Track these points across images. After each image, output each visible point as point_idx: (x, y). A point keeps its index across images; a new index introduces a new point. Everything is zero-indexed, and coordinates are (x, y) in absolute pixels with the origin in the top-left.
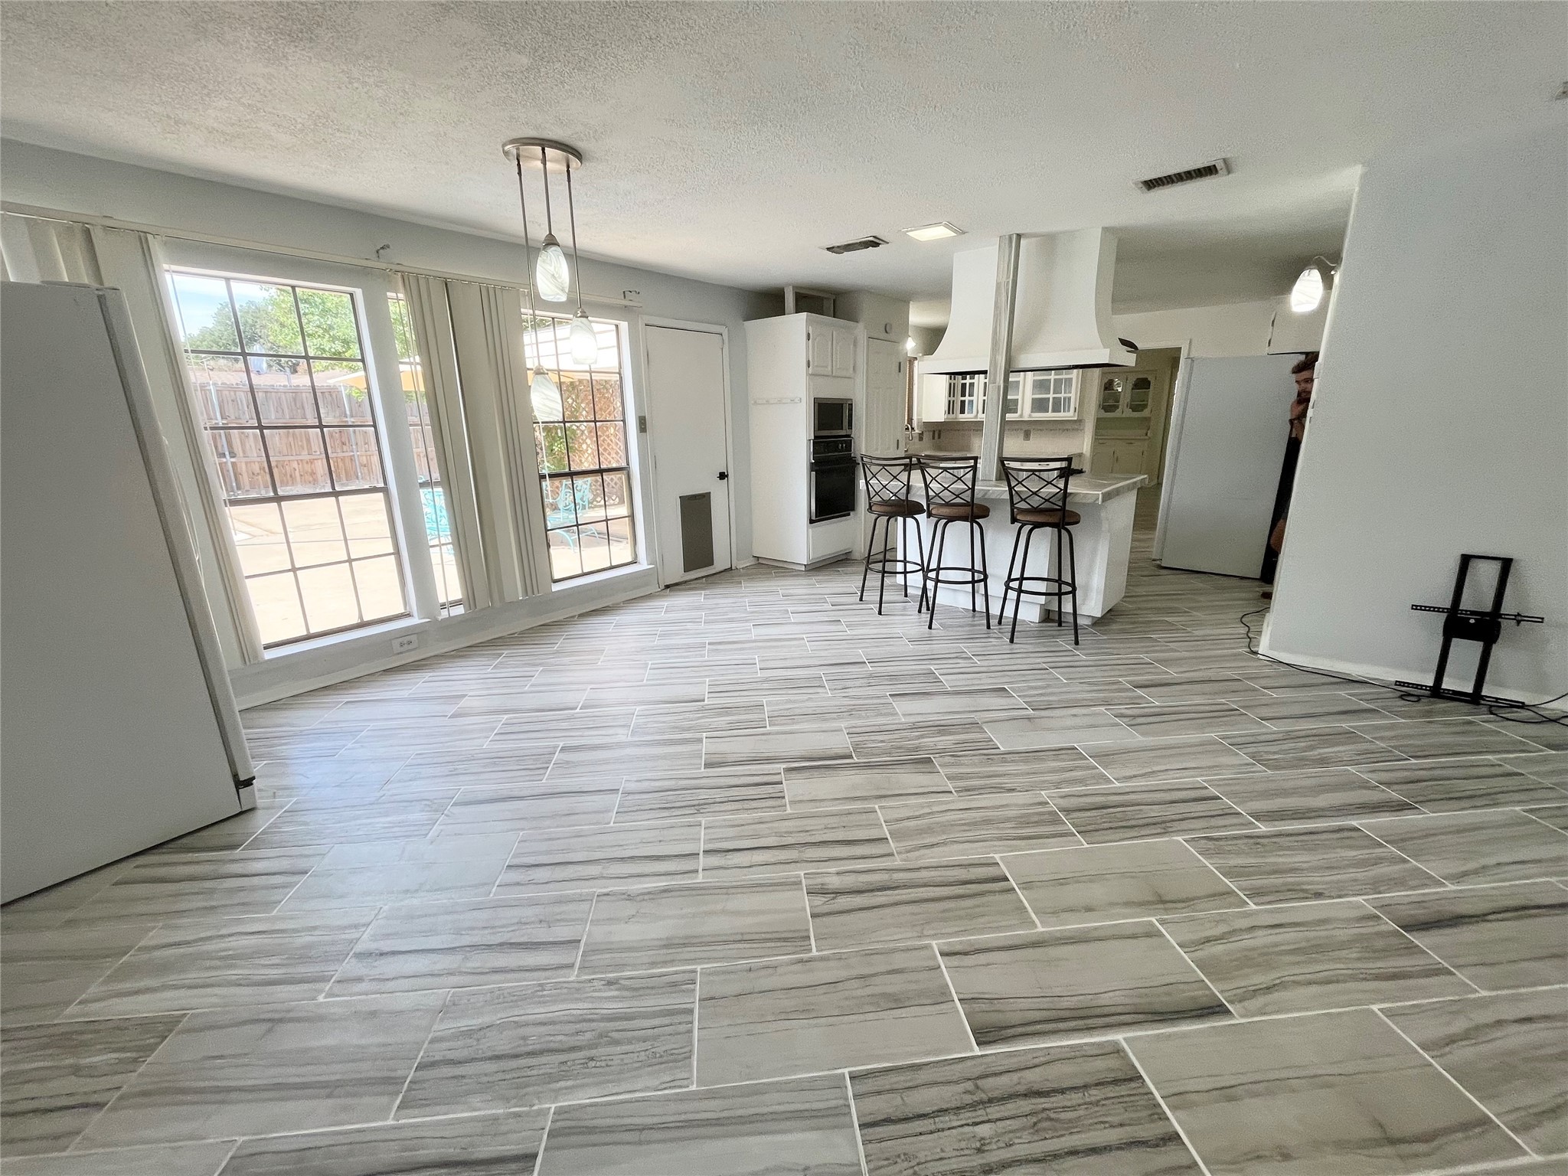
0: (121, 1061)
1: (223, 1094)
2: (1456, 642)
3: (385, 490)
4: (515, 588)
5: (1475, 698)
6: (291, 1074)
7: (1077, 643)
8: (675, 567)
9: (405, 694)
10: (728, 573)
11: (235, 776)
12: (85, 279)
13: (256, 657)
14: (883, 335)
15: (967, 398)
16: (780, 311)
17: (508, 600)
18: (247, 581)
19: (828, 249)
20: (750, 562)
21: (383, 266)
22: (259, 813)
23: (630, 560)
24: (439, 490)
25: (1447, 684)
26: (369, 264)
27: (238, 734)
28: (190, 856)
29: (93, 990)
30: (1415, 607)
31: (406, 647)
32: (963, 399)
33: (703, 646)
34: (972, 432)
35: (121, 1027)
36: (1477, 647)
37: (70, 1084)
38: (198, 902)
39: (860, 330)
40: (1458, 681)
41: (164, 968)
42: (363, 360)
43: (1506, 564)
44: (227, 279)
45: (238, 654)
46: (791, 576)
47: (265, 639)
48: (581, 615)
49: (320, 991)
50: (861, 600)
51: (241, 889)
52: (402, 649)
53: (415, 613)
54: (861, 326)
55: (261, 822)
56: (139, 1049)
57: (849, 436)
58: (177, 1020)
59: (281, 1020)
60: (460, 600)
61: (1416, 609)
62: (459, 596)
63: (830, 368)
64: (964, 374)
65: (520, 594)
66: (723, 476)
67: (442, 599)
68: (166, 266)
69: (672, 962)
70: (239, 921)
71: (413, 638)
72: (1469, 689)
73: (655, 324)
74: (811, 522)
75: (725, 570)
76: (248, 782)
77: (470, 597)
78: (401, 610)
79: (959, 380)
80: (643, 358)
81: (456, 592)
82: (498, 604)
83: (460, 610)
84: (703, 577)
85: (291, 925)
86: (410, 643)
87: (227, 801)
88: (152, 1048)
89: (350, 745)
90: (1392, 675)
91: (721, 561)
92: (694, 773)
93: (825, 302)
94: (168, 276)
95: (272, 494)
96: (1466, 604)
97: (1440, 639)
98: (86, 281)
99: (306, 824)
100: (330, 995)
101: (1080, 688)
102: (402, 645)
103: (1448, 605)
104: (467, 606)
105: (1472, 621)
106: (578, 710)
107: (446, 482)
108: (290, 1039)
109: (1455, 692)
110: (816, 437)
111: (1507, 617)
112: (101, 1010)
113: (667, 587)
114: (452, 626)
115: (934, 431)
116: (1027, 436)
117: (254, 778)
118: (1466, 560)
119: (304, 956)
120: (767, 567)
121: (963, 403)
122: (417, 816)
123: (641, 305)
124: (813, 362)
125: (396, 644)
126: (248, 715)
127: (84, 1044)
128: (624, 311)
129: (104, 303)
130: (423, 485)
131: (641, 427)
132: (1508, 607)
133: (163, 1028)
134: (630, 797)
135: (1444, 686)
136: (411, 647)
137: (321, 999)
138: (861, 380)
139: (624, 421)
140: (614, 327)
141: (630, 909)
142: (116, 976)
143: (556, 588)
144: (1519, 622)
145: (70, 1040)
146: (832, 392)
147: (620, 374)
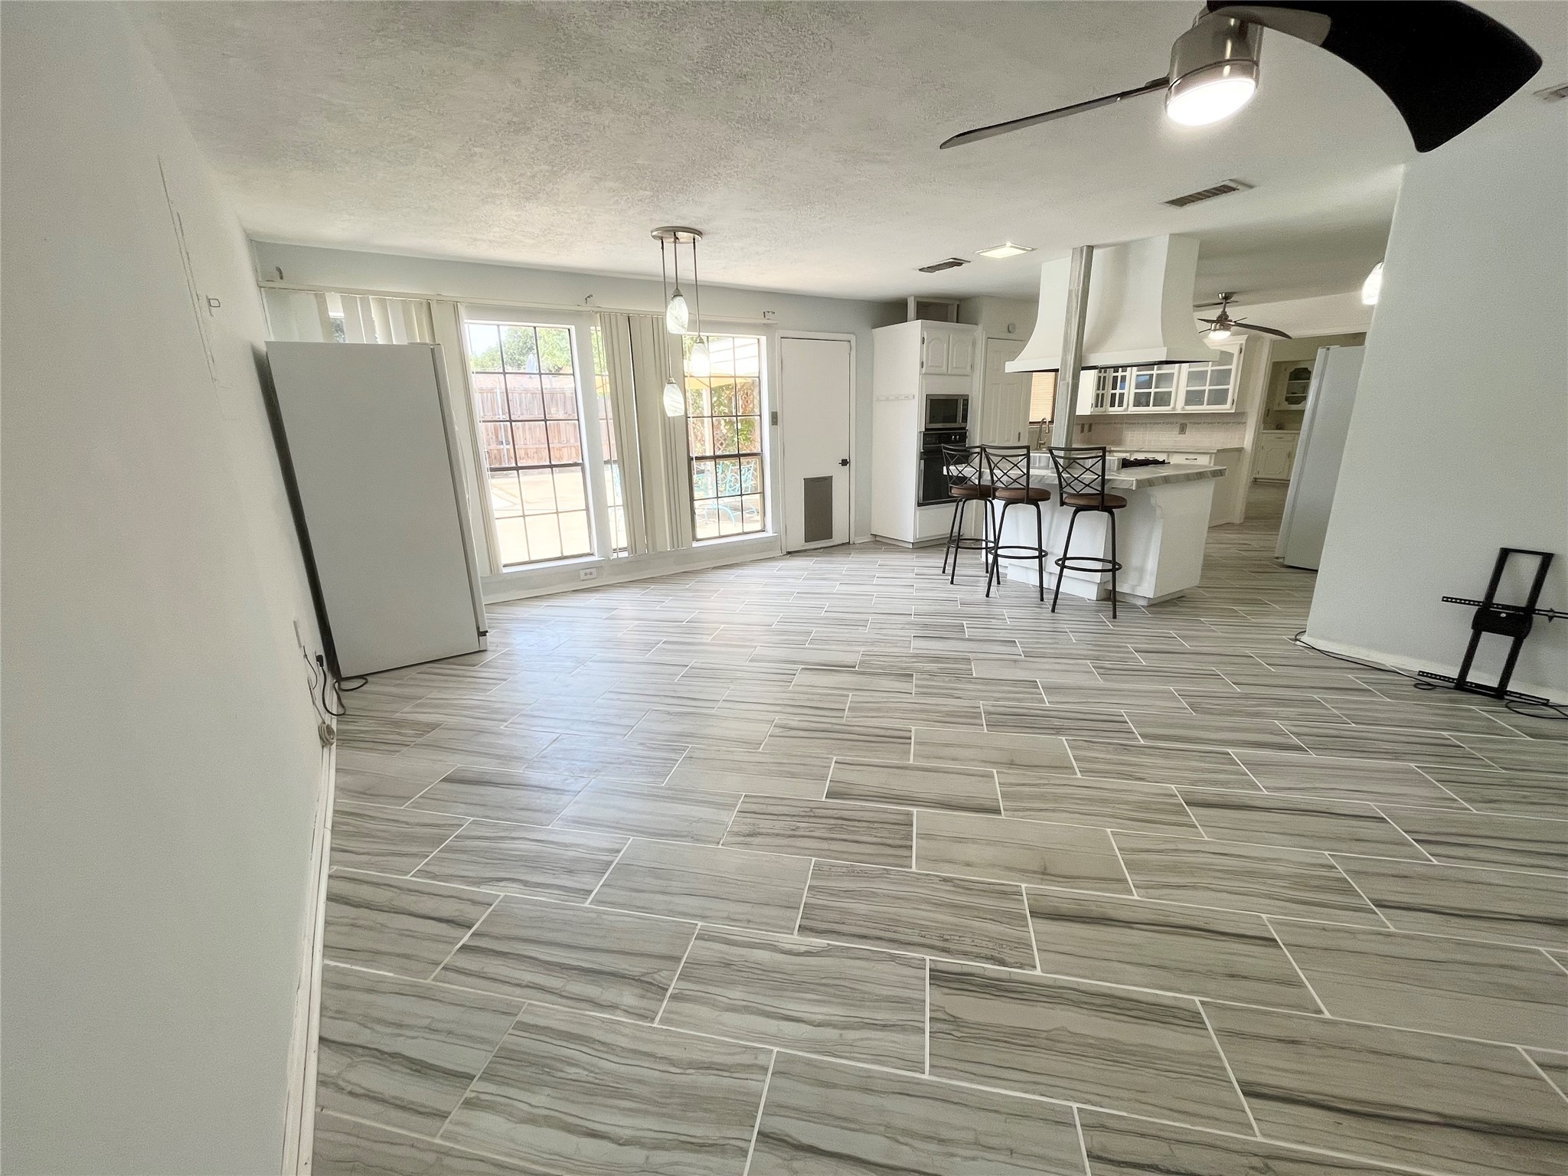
0: (416, 734)
1: (454, 751)
2: (1485, 636)
3: (582, 465)
4: (665, 542)
5: (1499, 693)
6: (483, 749)
7: (1115, 617)
8: (797, 535)
9: (582, 605)
10: (846, 546)
11: (478, 628)
12: (428, 340)
13: (498, 570)
14: (1006, 335)
15: (1118, 392)
16: (904, 319)
17: (659, 550)
18: (496, 521)
19: (920, 270)
20: (867, 539)
21: (588, 309)
22: (489, 652)
23: (759, 528)
24: (615, 467)
25: (1472, 677)
26: (579, 308)
27: (483, 615)
28: (450, 666)
29: (406, 710)
30: (1446, 599)
31: (589, 577)
32: (1114, 391)
33: (792, 594)
34: (1124, 426)
35: (418, 723)
36: (1506, 642)
37: (397, 737)
38: (455, 685)
39: (979, 332)
40: (1485, 674)
41: (436, 706)
42: (573, 375)
43: (1547, 559)
44: (498, 326)
45: (488, 569)
46: (899, 552)
47: (504, 561)
48: (714, 568)
49: (502, 725)
50: (944, 572)
51: (475, 683)
52: (586, 578)
53: (596, 553)
54: (980, 327)
55: (489, 657)
56: (424, 731)
57: (964, 428)
58: (439, 725)
59: (483, 732)
60: (625, 548)
61: (1447, 601)
62: (626, 545)
63: (944, 368)
64: (1116, 368)
65: (668, 546)
66: (844, 463)
67: (614, 547)
68: (466, 321)
69: (679, 742)
70: (471, 695)
71: (593, 571)
72: (1495, 684)
73: (789, 336)
74: (919, 505)
75: (843, 544)
76: (484, 634)
77: (633, 547)
78: (588, 551)
79: (1111, 374)
80: (778, 365)
81: (623, 542)
82: (651, 552)
83: (625, 554)
84: (821, 548)
85: (493, 699)
86: (591, 574)
87: (471, 643)
88: (429, 732)
89: (542, 627)
90: (1416, 665)
91: (839, 534)
92: (744, 664)
93: (949, 307)
94: (466, 325)
95: (514, 465)
96: (1502, 597)
97: (1469, 632)
98: (428, 342)
99: (511, 660)
100: (506, 727)
101: (1085, 647)
102: (586, 574)
103: (1482, 598)
104: (631, 551)
105: (1503, 615)
106: (684, 623)
107: (621, 462)
108: (483, 739)
109: (1478, 686)
110: (926, 429)
111: (1539, 612)
112: (410, 717)
113: (789, 553)
114: (618, 566)
115: (1083, 425)
116: (1183, 429)
117: (487, 632)
118: (1505, 554)
119: (496, 711)
120: (880, 543)
121: (1113, 396)
122: (569, 664)
123: (775, 322)
124: (927, 364)
125: (582, 573)
126: (488, 606)
127: (404, 726)
128: (766, 328)
129: (434, 353)
130: (606, 462)
131: (773, 421)
132: (1542, 604)
133: (433, 726)
134: (693, 670)
135: (1468, 679)
136: (592, 577)
137: (501, 727)
138: (978, 375)
139: (760, 416)
140: (757, 340)
141: (667, 717)
142: (417, 706)
143: (695, 544)
144: (1551, 618)
145: (398, 724)
146: (946, 388)
147: (759, 377)
